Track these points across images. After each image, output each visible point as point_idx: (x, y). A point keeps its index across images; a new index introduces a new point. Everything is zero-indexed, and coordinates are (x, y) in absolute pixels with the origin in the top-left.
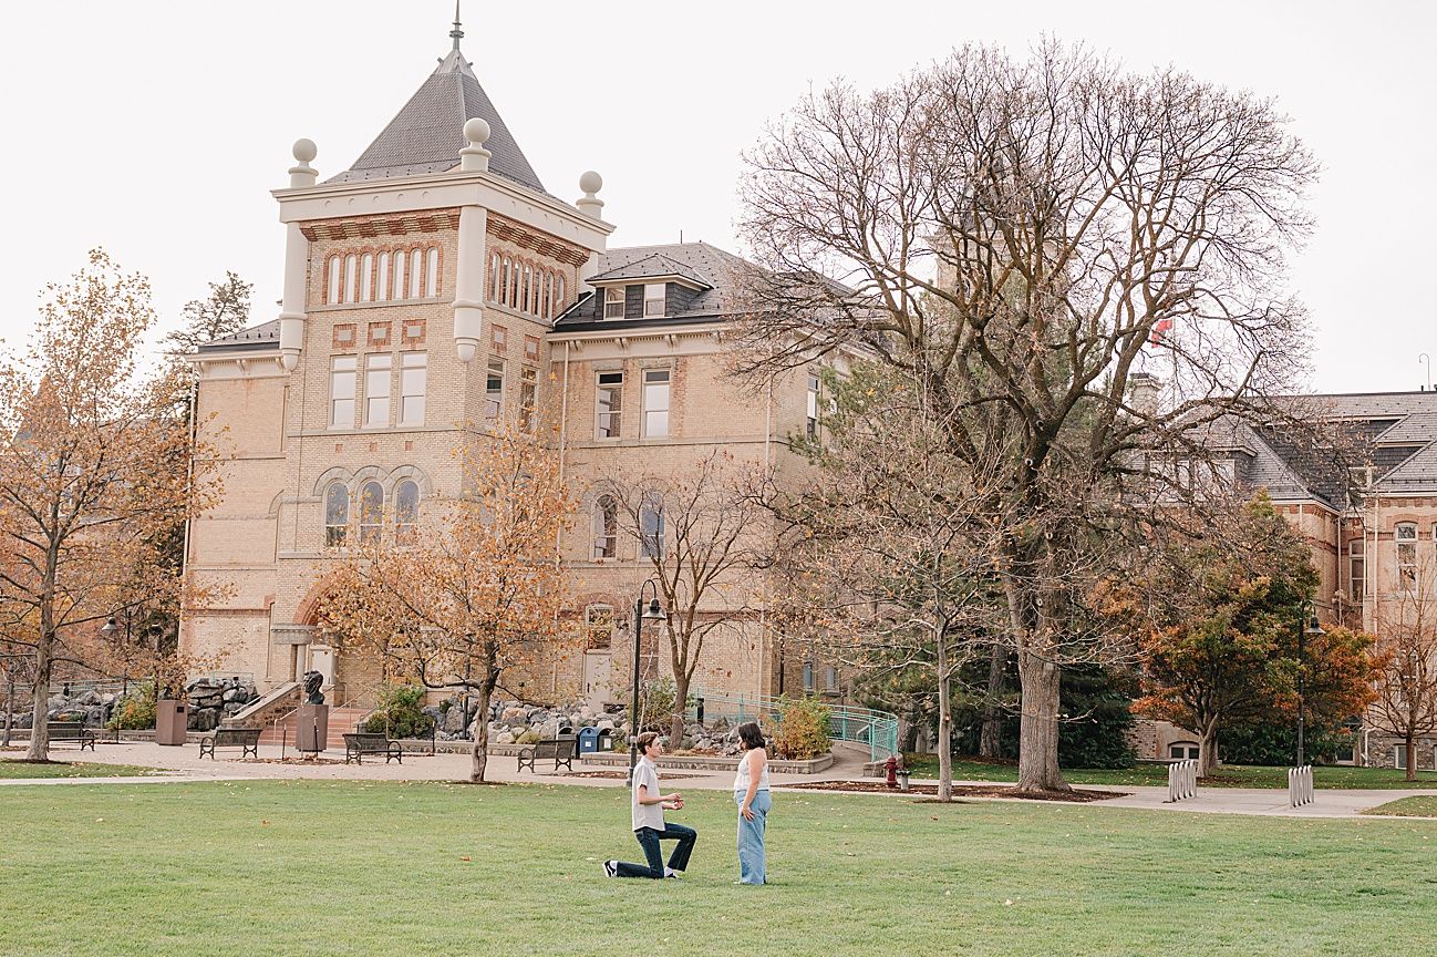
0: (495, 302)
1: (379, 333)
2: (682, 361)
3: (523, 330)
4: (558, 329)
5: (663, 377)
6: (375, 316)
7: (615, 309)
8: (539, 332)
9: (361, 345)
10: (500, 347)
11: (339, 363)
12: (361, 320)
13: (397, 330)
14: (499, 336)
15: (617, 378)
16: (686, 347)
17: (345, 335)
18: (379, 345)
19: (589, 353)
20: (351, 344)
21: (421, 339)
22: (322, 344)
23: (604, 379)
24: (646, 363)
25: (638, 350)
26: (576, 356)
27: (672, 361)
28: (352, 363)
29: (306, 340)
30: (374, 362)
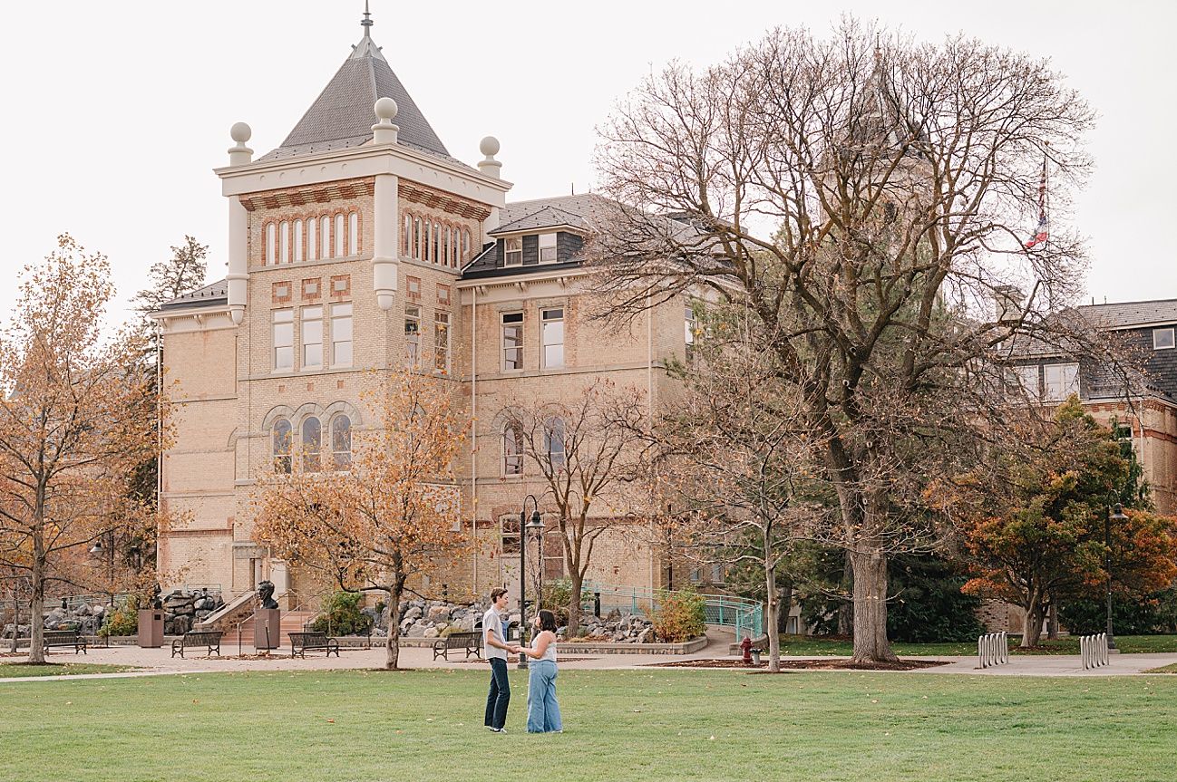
0: (410, 255)
1: (311, 288)
2: (573, 300)
3: (434, 279)
4: (466, 276)
5: (559, 314)
6: (307, 274)
7: (513, 258)
8: (448, 280)
9: (297, 300)
10: (416, 296)
11: (279, 316)
12: (295, 277)
13: (326, 285)
14: (414, 287)
15: (518, 317)
16: (575, 289)
17: (282, 291)
18: (311, 299)
19: (493, 296)
20: (287, 299)
21: (347, 292)
22: (263, 301)
23: (508, 319)
24: (542, 303)
25: (535, 292)
26: (482, 300)
27: (565, 301)
28: (289, 315)
29: (249, 297)
30: (308, 313)
